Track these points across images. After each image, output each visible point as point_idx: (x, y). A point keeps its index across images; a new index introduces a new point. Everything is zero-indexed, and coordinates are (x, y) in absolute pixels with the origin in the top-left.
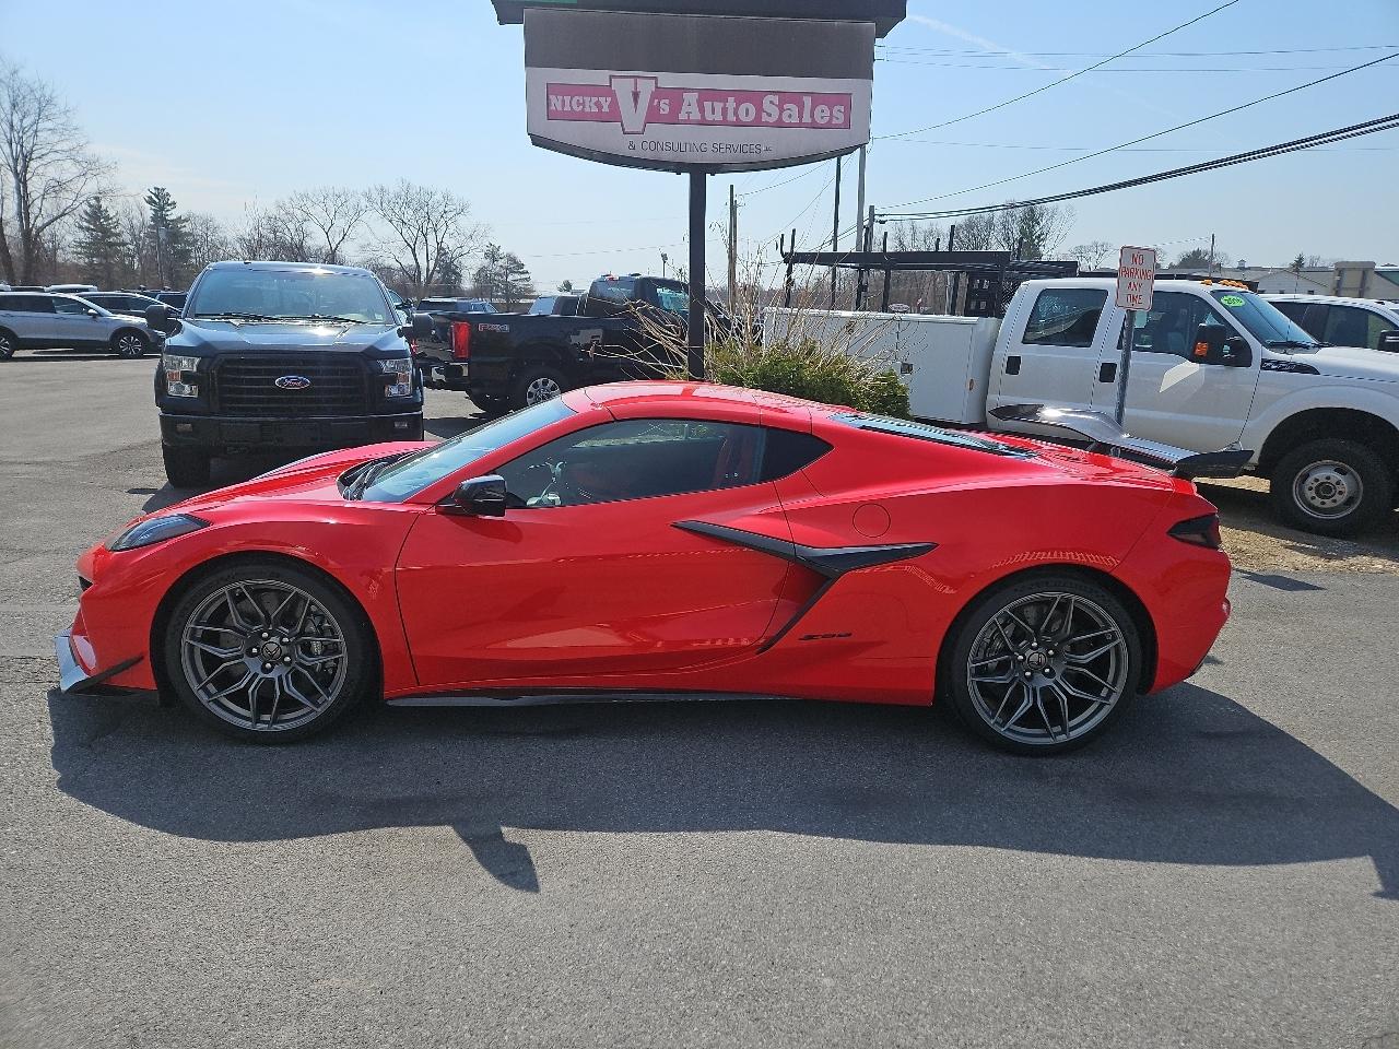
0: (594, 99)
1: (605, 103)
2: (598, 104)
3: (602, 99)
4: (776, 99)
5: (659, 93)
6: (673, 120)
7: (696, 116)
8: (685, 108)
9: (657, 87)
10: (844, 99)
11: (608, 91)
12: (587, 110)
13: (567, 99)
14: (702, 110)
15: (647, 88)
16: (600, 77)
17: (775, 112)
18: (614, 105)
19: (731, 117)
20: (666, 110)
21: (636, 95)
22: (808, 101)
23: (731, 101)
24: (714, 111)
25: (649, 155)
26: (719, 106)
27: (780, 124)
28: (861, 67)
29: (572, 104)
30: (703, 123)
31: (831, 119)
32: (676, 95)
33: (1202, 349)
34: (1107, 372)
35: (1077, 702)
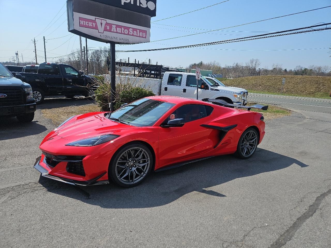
0: (91, 23)
1: (94, 24)
2: (92, 24)
3: (93, 23)
4: (132, 29)
5: (107, 24)
6: (110, 31)
7: (115, 31)
8: (113, 29)
9: (106, 23)
10: (145, 32)
11: (94, 21)
12: (90, 25)
13: (85, 22)
14: (116, 30)
15: (104, 22)
16: (93, 18)
17: (132, 32)
18: (96, 25)
19: (123, 32)
20: (108, 28)
21: (101, 24)
22: (138, 31)
23: (123, 28)
24: (119, 30)
25: (104, 38)
26: (120, 29)
27: (133, 35)
28: (148, 25)
29: (86, 23)
30: (117, 32)
31: (143, 36)
32: (111, 25)
33: (203, 86)
34: (185, 90)
35: (251, 149)
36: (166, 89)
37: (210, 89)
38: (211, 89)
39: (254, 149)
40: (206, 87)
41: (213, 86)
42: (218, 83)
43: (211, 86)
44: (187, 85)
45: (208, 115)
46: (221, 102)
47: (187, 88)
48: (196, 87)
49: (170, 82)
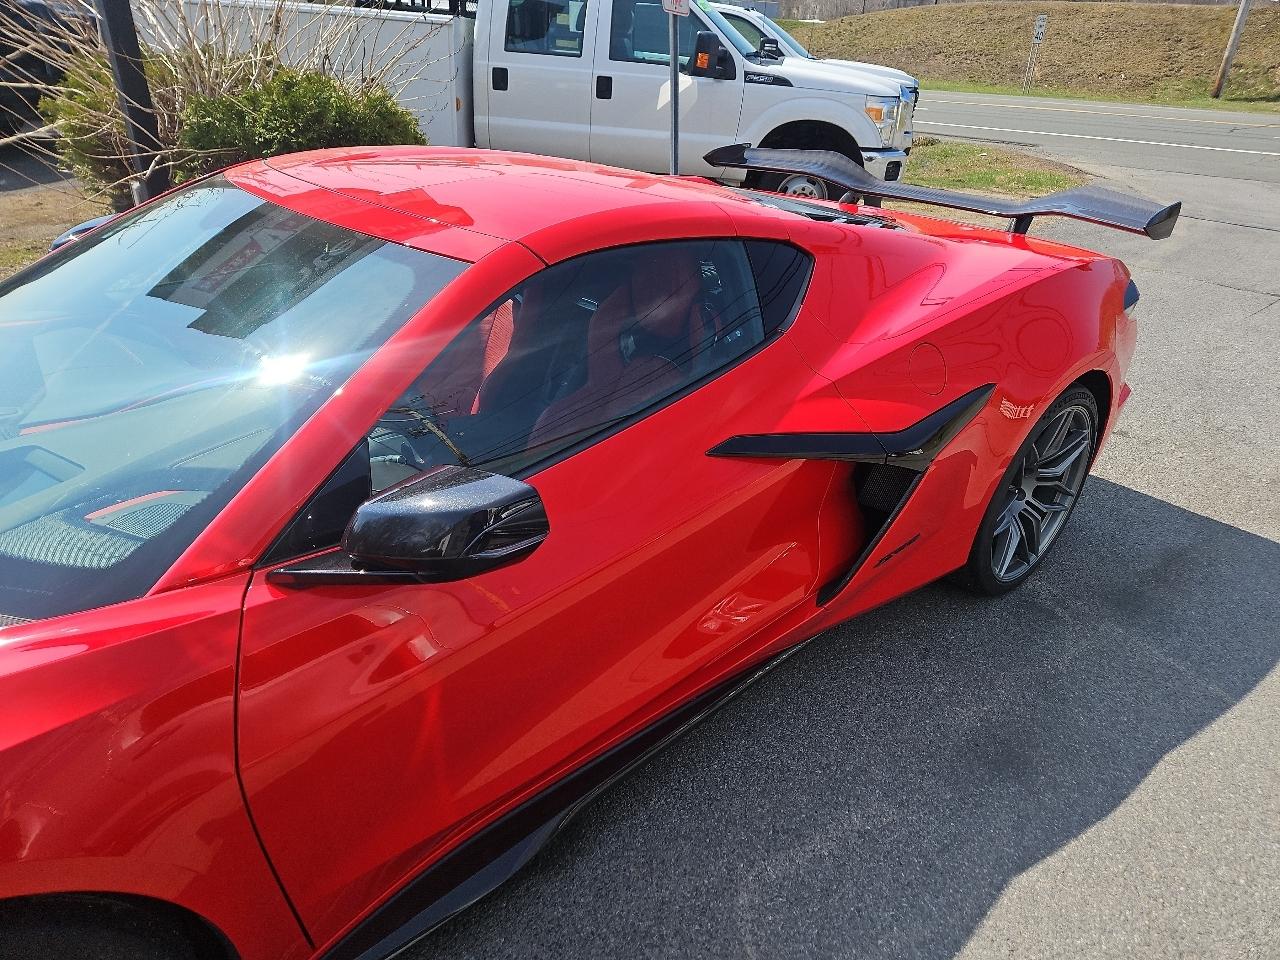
33: (703, 60)
34: (604, 87)
35: (1044, 515)
36: (500, 79)
37: (740, 74)
38: (747, 74)
39: (1056, 514)
40: (721, 67)
41: (756, 55)
42: (775, 42)
43: (748, 56)
44: (617, 53)
45: (770, 333)
46: (836, 170)
47: (618, 71)
48: (667, 64)
49: (524, 37)
